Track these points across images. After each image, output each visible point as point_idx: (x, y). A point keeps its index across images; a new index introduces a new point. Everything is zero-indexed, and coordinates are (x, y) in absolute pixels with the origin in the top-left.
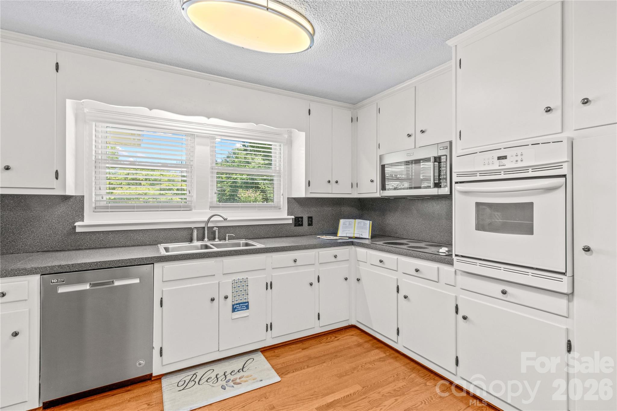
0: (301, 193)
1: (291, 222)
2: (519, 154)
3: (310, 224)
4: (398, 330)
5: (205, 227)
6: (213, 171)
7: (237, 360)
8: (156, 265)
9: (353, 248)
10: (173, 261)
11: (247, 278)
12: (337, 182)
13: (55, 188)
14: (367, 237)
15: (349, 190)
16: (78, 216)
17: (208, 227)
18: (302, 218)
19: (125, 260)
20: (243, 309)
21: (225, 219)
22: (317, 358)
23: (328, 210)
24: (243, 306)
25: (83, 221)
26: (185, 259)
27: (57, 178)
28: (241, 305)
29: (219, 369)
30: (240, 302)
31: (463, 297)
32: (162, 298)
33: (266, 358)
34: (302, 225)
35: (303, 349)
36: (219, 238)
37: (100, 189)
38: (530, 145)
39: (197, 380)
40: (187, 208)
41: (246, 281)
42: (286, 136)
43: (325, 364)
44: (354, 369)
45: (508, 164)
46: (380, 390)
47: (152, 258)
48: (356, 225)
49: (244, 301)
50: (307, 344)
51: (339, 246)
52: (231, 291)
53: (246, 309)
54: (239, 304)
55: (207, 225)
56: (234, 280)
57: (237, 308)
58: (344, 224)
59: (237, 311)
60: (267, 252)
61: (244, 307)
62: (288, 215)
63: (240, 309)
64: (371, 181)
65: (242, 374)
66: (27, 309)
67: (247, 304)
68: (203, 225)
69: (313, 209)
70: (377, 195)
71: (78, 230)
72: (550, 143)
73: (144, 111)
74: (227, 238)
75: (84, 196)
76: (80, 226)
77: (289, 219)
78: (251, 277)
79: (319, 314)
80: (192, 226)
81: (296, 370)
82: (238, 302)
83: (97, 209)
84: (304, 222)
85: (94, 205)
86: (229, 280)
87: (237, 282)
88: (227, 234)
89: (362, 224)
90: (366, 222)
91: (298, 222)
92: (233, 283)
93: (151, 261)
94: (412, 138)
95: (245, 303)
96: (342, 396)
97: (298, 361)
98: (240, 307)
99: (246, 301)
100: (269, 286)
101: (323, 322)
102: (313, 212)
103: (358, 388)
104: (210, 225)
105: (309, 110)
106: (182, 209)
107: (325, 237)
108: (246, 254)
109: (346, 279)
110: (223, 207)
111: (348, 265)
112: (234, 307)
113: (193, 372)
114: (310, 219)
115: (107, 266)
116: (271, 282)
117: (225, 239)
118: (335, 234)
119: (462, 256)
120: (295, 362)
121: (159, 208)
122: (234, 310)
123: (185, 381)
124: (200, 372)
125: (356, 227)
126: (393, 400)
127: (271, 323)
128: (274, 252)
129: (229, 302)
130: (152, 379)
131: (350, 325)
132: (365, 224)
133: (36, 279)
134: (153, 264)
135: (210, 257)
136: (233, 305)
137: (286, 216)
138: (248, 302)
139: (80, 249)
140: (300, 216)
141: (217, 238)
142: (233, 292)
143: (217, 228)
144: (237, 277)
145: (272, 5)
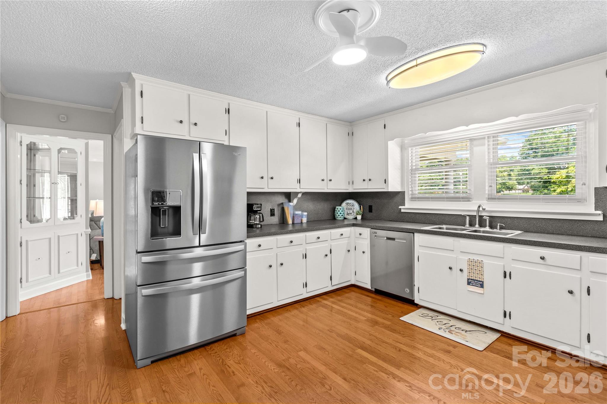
7: (472, 326)
8: (416, 234)
10: (424, 233)
11: (482, 261)
13: (384, 188)
16: (402, 203)
17: (479, 216)
19: (400, 228)
20: (477, 285)
21: (484, 209)
24: (477, 283)
25: (405, 206)
28: (475, 281)
29: (453, 322)
30: (475, 279)
32: (418, 256)
33: (497, 339)
36: (489, 226)
39: (433, 318)
40: (467, 199)
47: (412, 229)
49: (481, 280)
53: (479, 287)
55: (478, 214)
56: (469, 259)
57: (472, 283)
59: (471, 285)
61: (479, 285)
62: (595, 210)
63: (475, 285)
65: (462, 332)
66: (367, 243)
67: (481, 283)
71: (402, 211)
74: (499, 227)
75: (405, 191)
76: (403, 209)
78: (486, 261)
82: (472, 278)
83: (414, 199)
85: (410, 196)
86: (466, 257)
87: (471, 261)
88: (499, 224)
92: (468, 261)
93: (413, 232)
98: (475, 283)
100: (507, 275)
106: (462, 200)
110: (498, 199)
112: (469, 281)
113: (438, 315)
115: (392, 230)
116: (510, 272)
117: (497, 228)
122: (469, 283)
123: (428, 315)
127: (510, 312)
128: (513, 243)
129: (465, 276)
133: (369, 229)
134: (414, 233)
135: (448, 236)
136: (468, 279)
137: (592, 210)
138: (483, 282)
139: (404, 222)
141: (487, 226)
142: (468, 268)
143: (488, 218)
144: (472, 257)
145: (420, 61)
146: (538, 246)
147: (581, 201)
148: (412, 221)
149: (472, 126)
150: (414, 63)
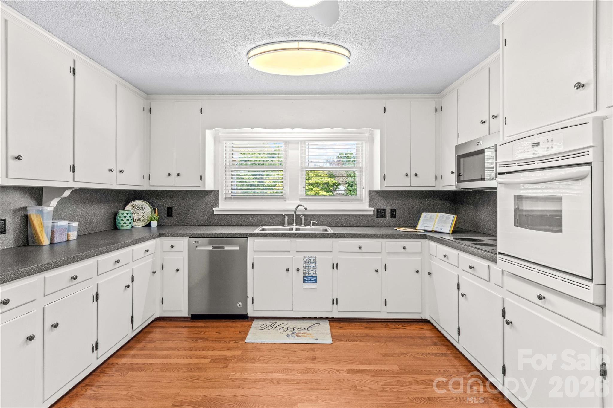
1: (372, 213)
2: (550, 140)
3: (393, 216)
4: (459, 329)
5: (293, 215)
6: (303, 169)
7: (307, 322)
8: (250, 239)
9: (426, 241)
10: (260, 237)
11: (316, 257)
12: (416, 175)
13: (200, 185)
14: (448, 232)
15: (432, 182)
16: (216, 204)
17: (296, 215)
18: (384, 210)
19: (231, 233)
20: (311, 281)
21: (306, 209)
22: (374, 337)
23: (414, 203)
24: (312, 279)
25: (218, 207)
27: (201, 180)
28: (310, 278)
29: (292, 324)
30: (310, 275)
32: (253, 263)
33: (330, 326)
34: (384, 216)
35: (365, 328)
36: (304, 224)
37: (227, 186)
38: (560, 129)
39: (274, 327)
40: (283, 200)
41: (315, 259)
42: (367, 134)
43: (377, 343)
44: (403, 354)
45: (541, 151)
46: (416, 376)
47: (246, 233)
48: (438, 218)
49: (313, 275)
50: (372, 325)
51: (409, 238)
52: (303, 266)
53: (314, 282)
54: (309, 277)
55: (295, 214)
56: (305, 257)
57: (307, 280)
58: (425, 217)
59: (307, 282)
60: (333, 237)
61: (313, 281)
62: (369, 207)
63: (310, 281)
64: (451, 172)
65: (306, 331)
66: (183, 257)
67: (315, 278)
68: (292, 213)
69: (396, 202)
70: (453, 188)
71: (215, 213)
72: (577, 125)
73: (248, 130)
74: (311, 224)
75: (218, 191)
76: (217, 211)
77: (371, 211)
78: (319, 256)
79: (386, 300)
80: (283, 213)
81: (350, 340)
82: (308, 275)
83: (228, 199)
84: (386, 214)
85: (224, 197)
86: (301, 256)
87: (307, 259)
88: (311, 222)
89: (445, 218)
90: (449, 216)
91: (380, 213)
92: (304, 260)
93: (246, 236)
94: (487, 124)
95: (314, 277)
96: (376, 369)
97: (355, 335)
98: (310, 280)
99: (315, 275)
100: (335, 266)
101: (389, 308)
102: (395, 204)
103: (396, 368)
104: (298, 213)
105: (385, 108)
106: (278, 200)
107: (400, 229)
108: (314, 237)
109: (417, 272)
110: (309, 199)
111: (421, 258)
112: (305, 279)
113: (274, 322)
114: (393, 211)
115: (221, 236)
116: (337, 263)
118: (415, 227)
119: (508, 255)
120: (352, 335)
121: (262, 199)
122: (304, 281)
123: (267, 325)
124: (278, 322)
125: (437, 221)
126: (423, 386)
127: (337, 298)
128: (340, 238)
129: (301, 274)
131: (424, 318)
132: (448, 218)
133: (186, 239)
134: (248, 238)
135: (286, 237)
136: (304, 277)
137: (367, 207)
138: (316, 277)
139: (217, 226)
140: (383, 208)
141: (303, 224)
142: (304, 267)
143: (303, 216)
144: (307, 255)
145: (302, 45)
146: (357, 238)
147: (361, 200)
148: (227, 225)
150: (294, 45)
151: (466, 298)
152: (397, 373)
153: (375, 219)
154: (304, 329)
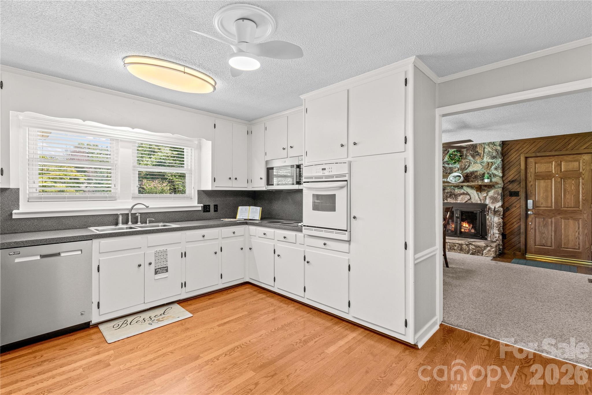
0: (208, 186)
1: (200, 209)
2: (330, 168)
3: (216, 210)
4: (275, 278)
5: (129, 213)
6: (135, 168)
7: (158, 309)
8: (94, 241)
9: (247, 226)
10: (108, 237)
11: (166, 249)
12: (236, 179)
14: (258, 219)
15: (246, 185)
16: (14, 205)
17: (132, 214)
18: (209, 206)
21: (147, 207)
22: (219, 302)
23: (230, 200)
25: (19, 209)
26: (117, 236)
27: (2, 174)
28: (162, 269)
29: (146, 315)
30: (161, 267)
31: (308, 250)
32: (99, 266)
33: (182, 306)
34: (209, 211)
35: (209, 299)
36: (140, 222)
37: (34, 183)
38: (334, 163)
39: (129, 323)
40: (113, 198)
41: (166, 251)
42: (196, 142)
43: (224, 305)
44: (245, 305)
45: (326, 173)
46: (259, 312)
47: (91, 235)
48: (250, 210)
49: (164, 266)
50: (212, 296)
51: (237, 225)
52: (154, 259)
54: (160, 268)
55: (131, 212)
56: (157, 251)
57: (159, 271)
58: (241, 210)
59: (158, 274)
60: (182, 230)
61: (164, 271)
62: (198, 204)
64: (260, 178)
65: (163, 316)
67: (167, 268)
68: (127, 212)
69: (218, 199)
70: (264, 189)
71: (14, 217)
72: (342, 163)
73: (80, 121)
74: (148, 221)
75: (19, 189)
76: (16, 214)
77: (199, 207)
78: (169, 249)
79: (221, 274)
80: (119, 213)
81: (204, 310)
82: (159, 267)
83: (33, 199)
84: (211, 209)
85: (28, 197)
86: (153, 251)
87: (158, 253)
88: (148, 219)
89: (255, 209)
90: (257, 208)
91: (206, 209)
92: (155, 253)
93: (90, 238)
94: (286, 150)
95: (165, 267)
96: (235, 318)
97: (205, 305)
98: (161, 271)
99: (166, 266)
100: (184, 255)
101: (224, 280)
102: (218, 201)
103: (246, 313)
104: (133, 212)
105: (215, 125)
106: (108, 199)
107: (227, 220)
108: (166, 232)
109: (242, 249)
110: (143, 198)
111: (243, 239)
112: (157, 271)
113: (125, 319)
114: (216, 206)
115: (55, 242)
116: (185, 252)
117: (146, 223)
118: (235, 217)
119: (307, 226)
120: (203, 306)
122: (156, 273)
123: (119, 325)
124: (130, 319)
125: (250, 212)
126: (266, 316)
127: (185, 282)
128: (188, 230)
129: (153, 267)
130: (90, 327)
131: (245, 281)
132: (256, 210)
135: (137, 234)
136: (156, 270)
137: (196, 204)
138: (167, 267)
139: (15, 233)
140: (208, 204)
141: (139, 222)
142: (155, 260)
143: (139, 214)
144: (158, 249)
146: (201, 229)
147: (190, 198)
148: (34, 230)
149: (136, 130)
150: (181, 68)
151: (280, 257)
152: (249, 315)
153: (202, 213)
154: (161, 315)
